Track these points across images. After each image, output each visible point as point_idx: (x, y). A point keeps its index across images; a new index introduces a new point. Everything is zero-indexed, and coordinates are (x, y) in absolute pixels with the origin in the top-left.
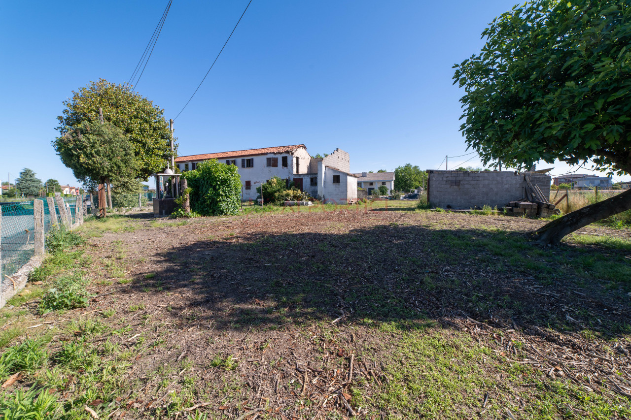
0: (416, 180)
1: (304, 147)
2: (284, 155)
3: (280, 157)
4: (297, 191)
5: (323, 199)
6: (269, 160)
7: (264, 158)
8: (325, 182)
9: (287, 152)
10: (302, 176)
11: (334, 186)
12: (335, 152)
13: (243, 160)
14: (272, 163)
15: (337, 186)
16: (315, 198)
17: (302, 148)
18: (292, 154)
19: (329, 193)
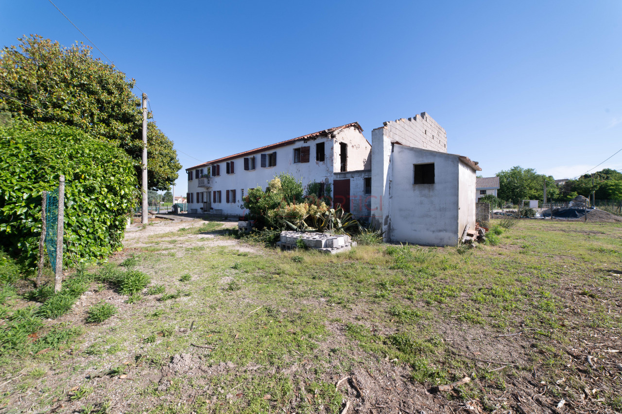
0: (531, 189)
1: (358, 127)
2: (320, 140)
3: (312, 145)
4: (319, 206)
5: (384, 228)
6: (297, 151)
7: (290, 149)
8: (390, 182)
9: (324, 134)
10: (348, 177)
11: (417, 192)
12: (419, 117)
13: (263, 156)
14: (301, 155)
15: (426, 192)
16: (363, 225)
17: (353, 128)
18: (333, 137)
19: (401, 210)
